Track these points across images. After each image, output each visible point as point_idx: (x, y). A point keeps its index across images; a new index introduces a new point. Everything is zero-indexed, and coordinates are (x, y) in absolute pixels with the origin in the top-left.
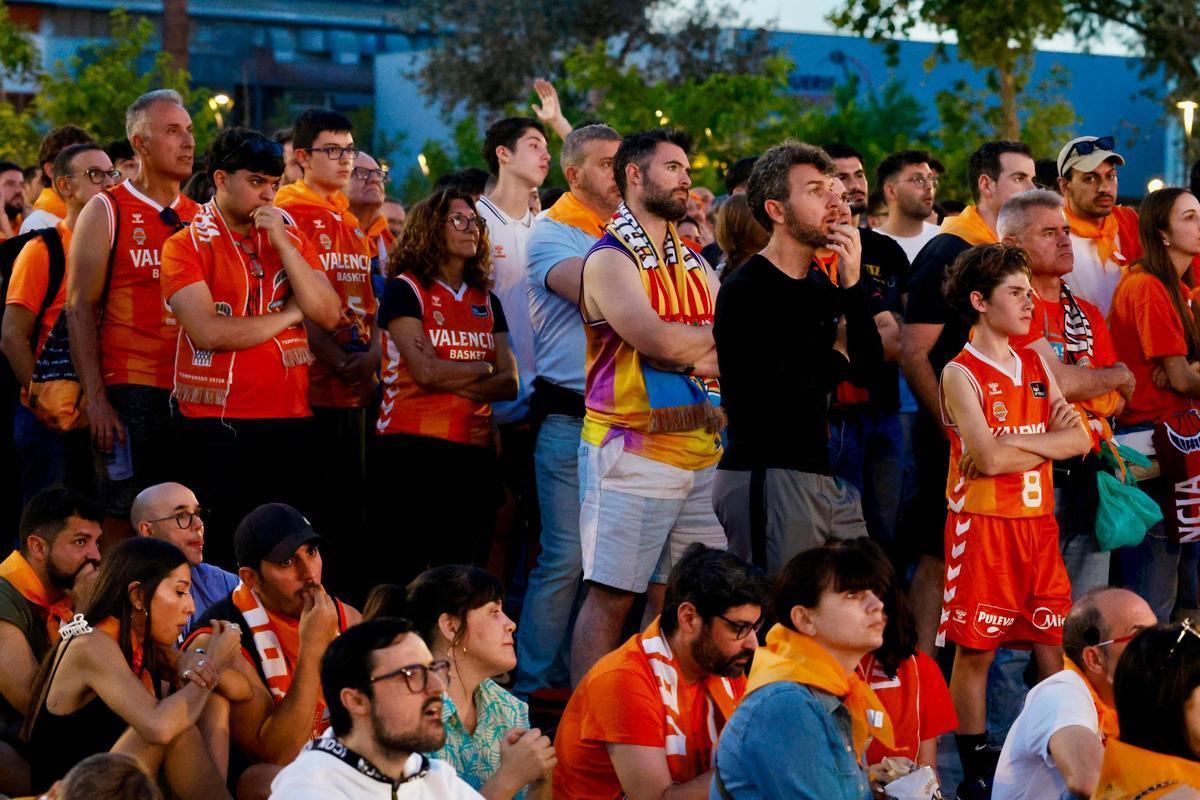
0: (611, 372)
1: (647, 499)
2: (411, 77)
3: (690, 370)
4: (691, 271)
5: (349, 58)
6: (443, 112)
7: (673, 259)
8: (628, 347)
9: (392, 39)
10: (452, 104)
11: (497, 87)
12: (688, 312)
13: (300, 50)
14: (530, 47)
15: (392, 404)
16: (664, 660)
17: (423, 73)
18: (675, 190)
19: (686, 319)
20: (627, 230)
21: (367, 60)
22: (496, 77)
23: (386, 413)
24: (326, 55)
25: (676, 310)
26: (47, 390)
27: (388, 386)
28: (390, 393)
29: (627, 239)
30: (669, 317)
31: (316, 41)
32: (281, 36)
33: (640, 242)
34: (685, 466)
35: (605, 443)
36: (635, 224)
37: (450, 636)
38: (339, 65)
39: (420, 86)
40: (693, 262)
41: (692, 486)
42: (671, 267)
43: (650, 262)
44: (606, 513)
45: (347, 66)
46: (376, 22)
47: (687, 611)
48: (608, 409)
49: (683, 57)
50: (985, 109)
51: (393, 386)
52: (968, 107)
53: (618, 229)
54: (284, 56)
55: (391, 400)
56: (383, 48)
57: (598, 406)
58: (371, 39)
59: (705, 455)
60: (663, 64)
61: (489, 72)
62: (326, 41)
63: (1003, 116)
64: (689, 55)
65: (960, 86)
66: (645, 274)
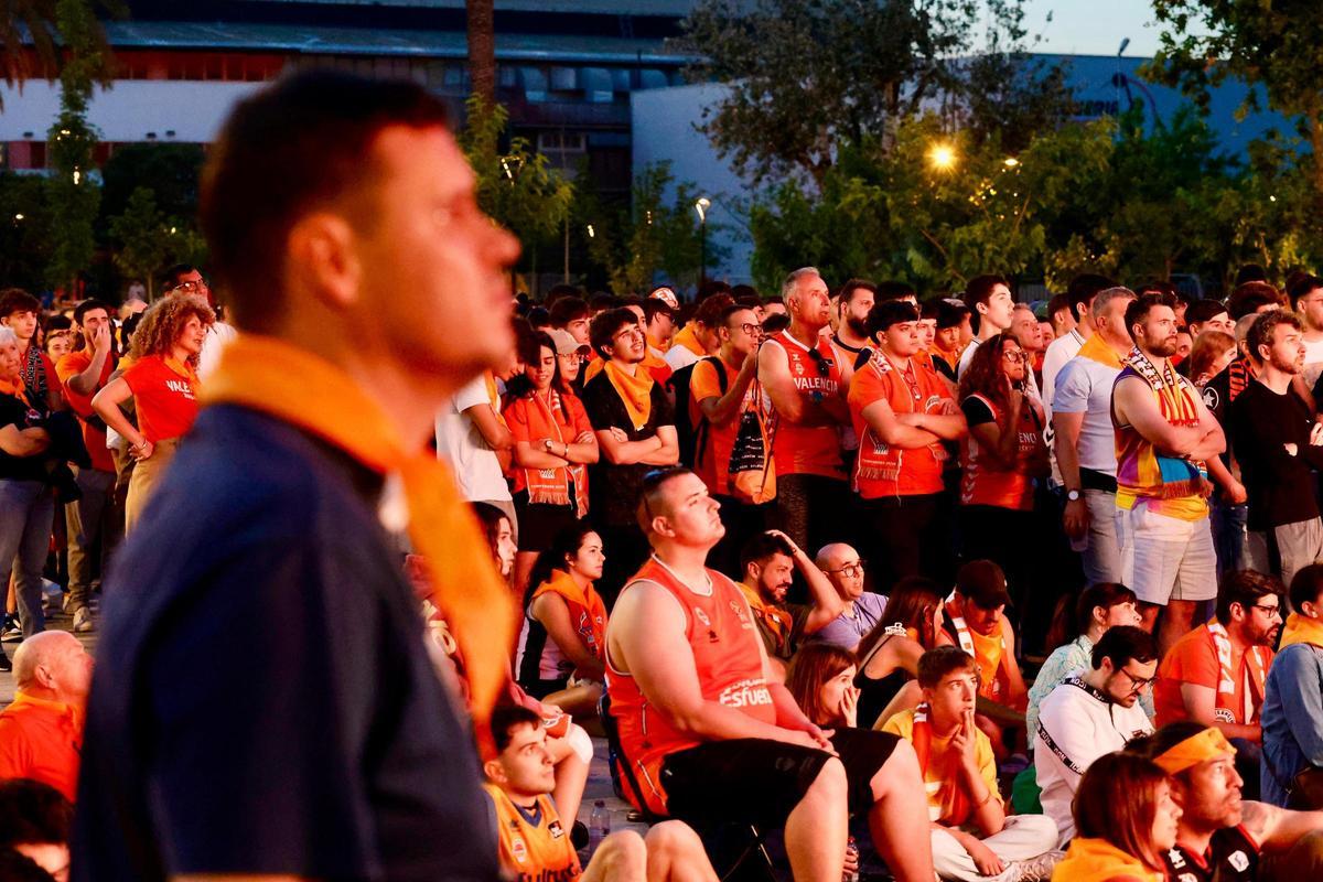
0: (1135, 460)
1: (1166, 542)
2: (705, 130)
3: (1188, 456)
4: (1183, 390)
5: (604, 96)
6: (736, 163)
7: (1171, 383)
8: (1147, 443)
9: (648, 74)
10: (743, 157)
11: (790, 137)
12: (1183, 418)
13: (552, 89)
14: (823, 95)
15: (973, 484)
16: (1223, 636)
17: (714, 125)
18: (1167, 339)
19: (1183, 422)
20: (1141, 365)
21: (622, 97)
22: (791, 127)
23: (969, 490)
24: (579, 94)
25: (1177, 417)
26: (742, 478)
27: (970, 471)
28: (970, 475)
29: (1141, 370)
30: (1174, 422)
31: (569, 79)
32: (532, 75)
33: (1151, 372)
34: (1188, 520)
35: (1134, 507)
36: (1146, 360)
37: (1099, 618)
38: (592, 104)
39: (713, 139)
40: (1183, 385)
41: (1193, 532)
42: (1170, 387)
43: (1158, 385)
44: (1138, 553)
45: (600, 104)
46: (633, 57)
47: (1236, 608)
48: (1135, 484)
49: (978, 100)
50: (1297, 155)
51: (973, 472)
52: (1280, 156)
53: (1135, 363)
54: (534, 96)
55: (972, 481)
56: (638, 85)
57: (1127, 482)
58: (625, 74)
59: (1201, 511)
60: (956, 107)
61: (783, 123)
62: (579, 78)
63: (1314, 162)
64: (983, 97)
65: (1272, 135)
66: (1156, 393)
